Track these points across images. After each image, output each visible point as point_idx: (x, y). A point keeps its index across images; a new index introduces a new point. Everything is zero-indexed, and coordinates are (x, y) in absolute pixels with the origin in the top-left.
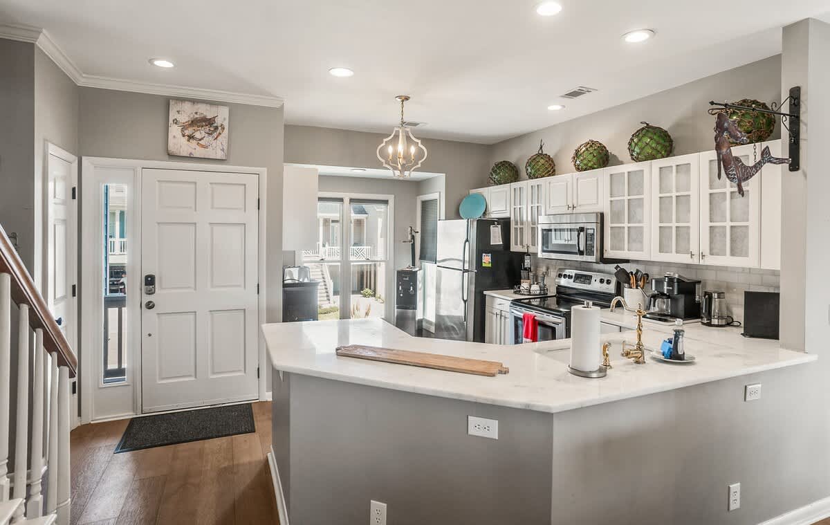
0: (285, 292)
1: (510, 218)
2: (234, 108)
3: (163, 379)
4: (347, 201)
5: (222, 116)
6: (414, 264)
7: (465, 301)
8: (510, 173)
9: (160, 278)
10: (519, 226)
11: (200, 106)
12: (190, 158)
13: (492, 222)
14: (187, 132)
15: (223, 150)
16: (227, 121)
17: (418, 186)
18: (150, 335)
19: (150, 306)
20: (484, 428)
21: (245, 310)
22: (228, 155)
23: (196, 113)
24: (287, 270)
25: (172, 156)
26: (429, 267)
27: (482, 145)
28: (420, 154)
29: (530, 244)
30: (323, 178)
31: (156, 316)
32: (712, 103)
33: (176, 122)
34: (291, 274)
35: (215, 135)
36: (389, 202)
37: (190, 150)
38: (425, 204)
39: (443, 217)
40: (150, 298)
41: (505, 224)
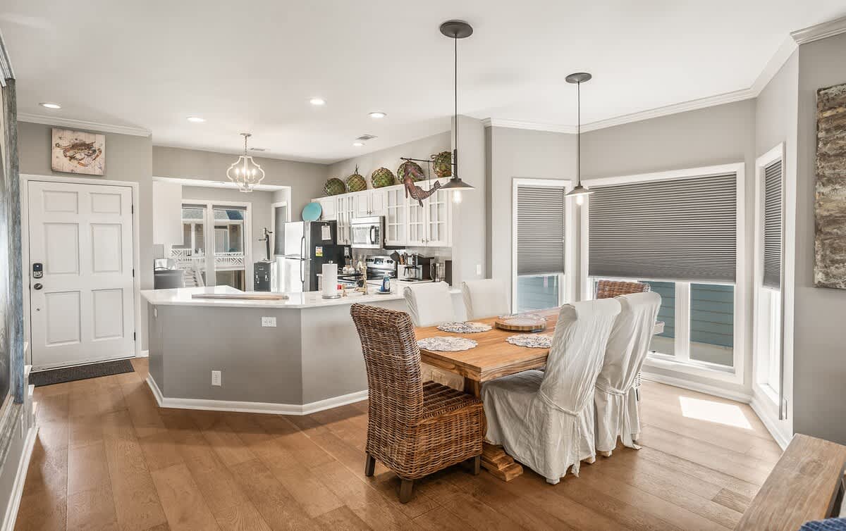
0: (155, 277)
1: (336, 221)
2: (109, 137)
3: (52, 343)
4: (210, 207)
5: (99, 142)
6: (269, 258)
7: (303, 282)
8: (338, 187)
9: (47, 266)
10: (342, 226)
11: (79, 133)
12: (72, 174)
13: (323, 224)
14: (68, 154)
15: (100, 168)
16: (104, 146)
17: (272, 195)
18: (38, 310)
19: (38, 287)
20: (269, 322)
21: (122, 289)
22: (105, 172)
23: (76, 139)
24: (157, 261)
25: (55, 172)
26: (282, 259)
27: (323, 165)
28: (260, 175)
29: (348, 239)
30: (185, 188)
31: (44, 295)
32: (402, 158)
33: (58, 145)
34: (160, 263)
35: (94, 156)
36: (248, 208)
37: (71, 168)
38: (278, 210)
39: (290, 220)
40: (38, 281)
41: (333, 225)
